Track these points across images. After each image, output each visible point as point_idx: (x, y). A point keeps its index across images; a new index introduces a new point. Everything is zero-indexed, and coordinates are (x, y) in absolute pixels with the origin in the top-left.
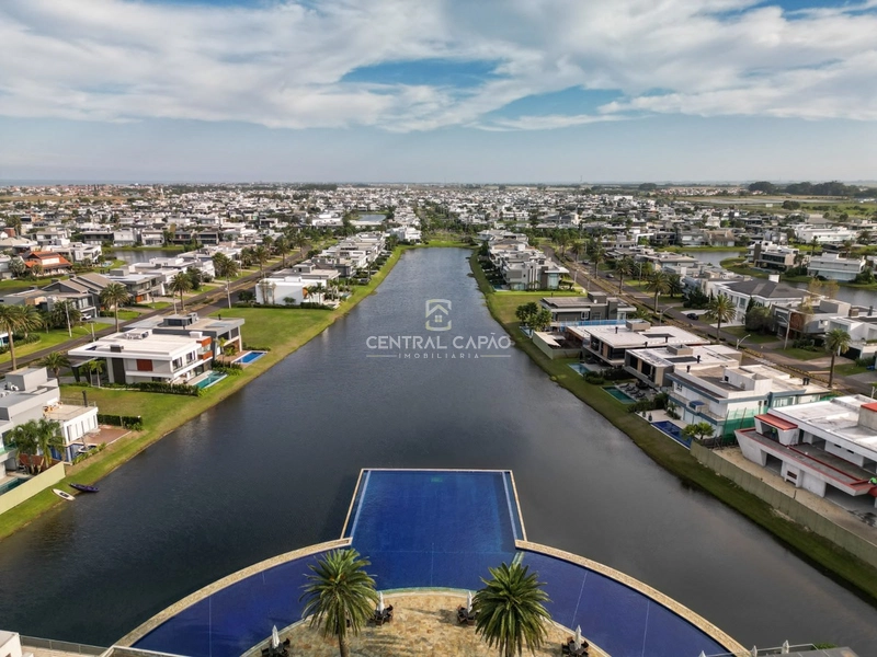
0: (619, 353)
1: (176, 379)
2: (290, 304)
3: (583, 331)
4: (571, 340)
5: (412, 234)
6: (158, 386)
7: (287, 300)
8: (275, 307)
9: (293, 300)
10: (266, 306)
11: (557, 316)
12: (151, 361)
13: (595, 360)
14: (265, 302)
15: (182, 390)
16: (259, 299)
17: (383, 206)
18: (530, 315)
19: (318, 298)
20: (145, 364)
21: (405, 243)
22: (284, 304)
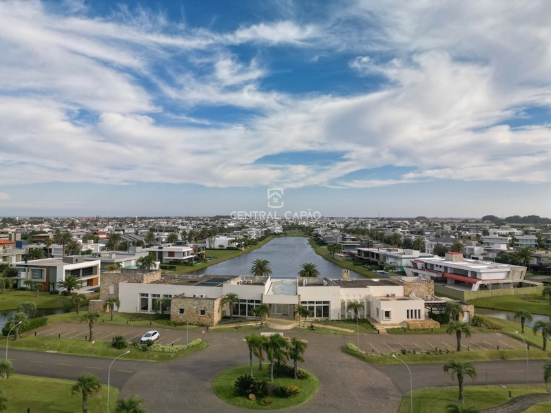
2: (221, 248)
6: (176, 262)
7: (220, 246)
8: (214, 249)
9: (223, 246)
10: (210, 249)
11: (345, 247)
12: (174, 252)
14: (210, 247)
15: (187, 264)
19: (235, 246)
20: (171, 254)
21: (275, 234)
22: (218, 248)
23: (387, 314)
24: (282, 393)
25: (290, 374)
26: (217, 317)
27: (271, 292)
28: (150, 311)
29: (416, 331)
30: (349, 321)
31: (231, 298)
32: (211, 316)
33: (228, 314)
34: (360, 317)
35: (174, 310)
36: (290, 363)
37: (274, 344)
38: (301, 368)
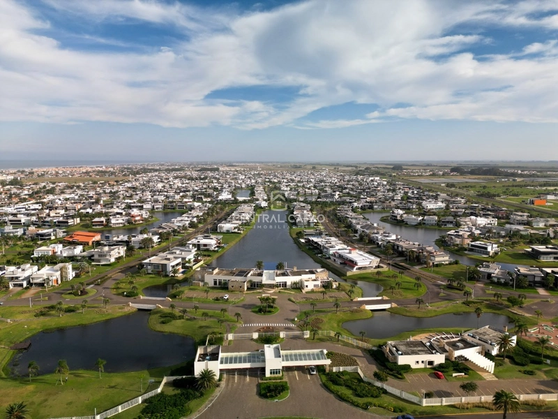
0: (316, 243)
1: (212, 248)
2: (228, 232)
3: (311, 238)
4: (308, 241)
5: (264, 204)
6: (208, 250)
8: (223, 233)
10: (221, 233)
11: (306, 235)
13: (312, 245)
14: (221, 231)
15: (214, 251)
16: (218, 231)
17: (248, 185)
18: (300, 234)
19: (236, 230)
20: (205, 245)
21: (261, 208)
22: (226, 232)
23: (307, 286)
24: (270, 312)
25: (272, 307)
26: (246, 289)
27: (265, 280)
28: (218, 285)
29: (316, 292)
30: (294, 288)
31: (250, 281)
32: (244, 288)
33: (249, 287)
34: (298, 287)
35: (230, 286)
36: (272, 304)
37: (267, 299)
38: (275, 305)
